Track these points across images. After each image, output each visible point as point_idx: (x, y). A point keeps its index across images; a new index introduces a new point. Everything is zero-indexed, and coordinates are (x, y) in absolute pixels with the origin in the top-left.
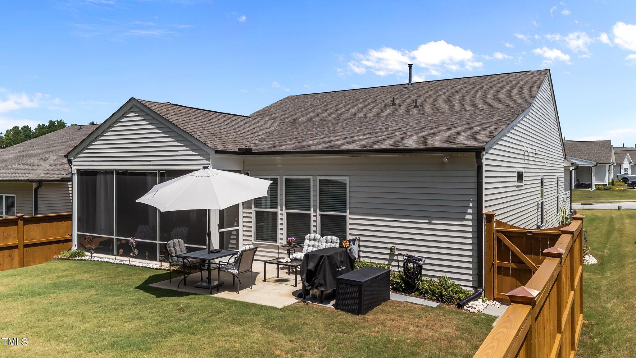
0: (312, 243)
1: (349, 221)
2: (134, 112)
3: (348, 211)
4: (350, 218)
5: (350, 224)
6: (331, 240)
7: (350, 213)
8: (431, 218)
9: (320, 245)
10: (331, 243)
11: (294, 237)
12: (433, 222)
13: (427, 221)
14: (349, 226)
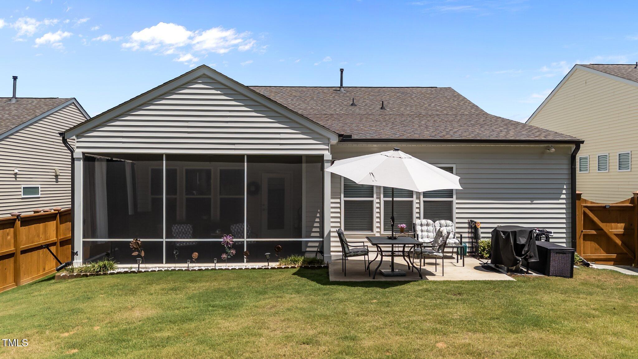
0: (425, 228)
1: (455, 206)
2: (203, 83)
3: (454, 196)
4: (457, 203)
5: (457, 208)
6: (446, 223)
7: (457, 199)
8: (532, 199)
9: (434, 229)
10: (446, 226)
11: (405, 224)
12: (534, 202)
13: (530, 202)
14: (455, 211)
